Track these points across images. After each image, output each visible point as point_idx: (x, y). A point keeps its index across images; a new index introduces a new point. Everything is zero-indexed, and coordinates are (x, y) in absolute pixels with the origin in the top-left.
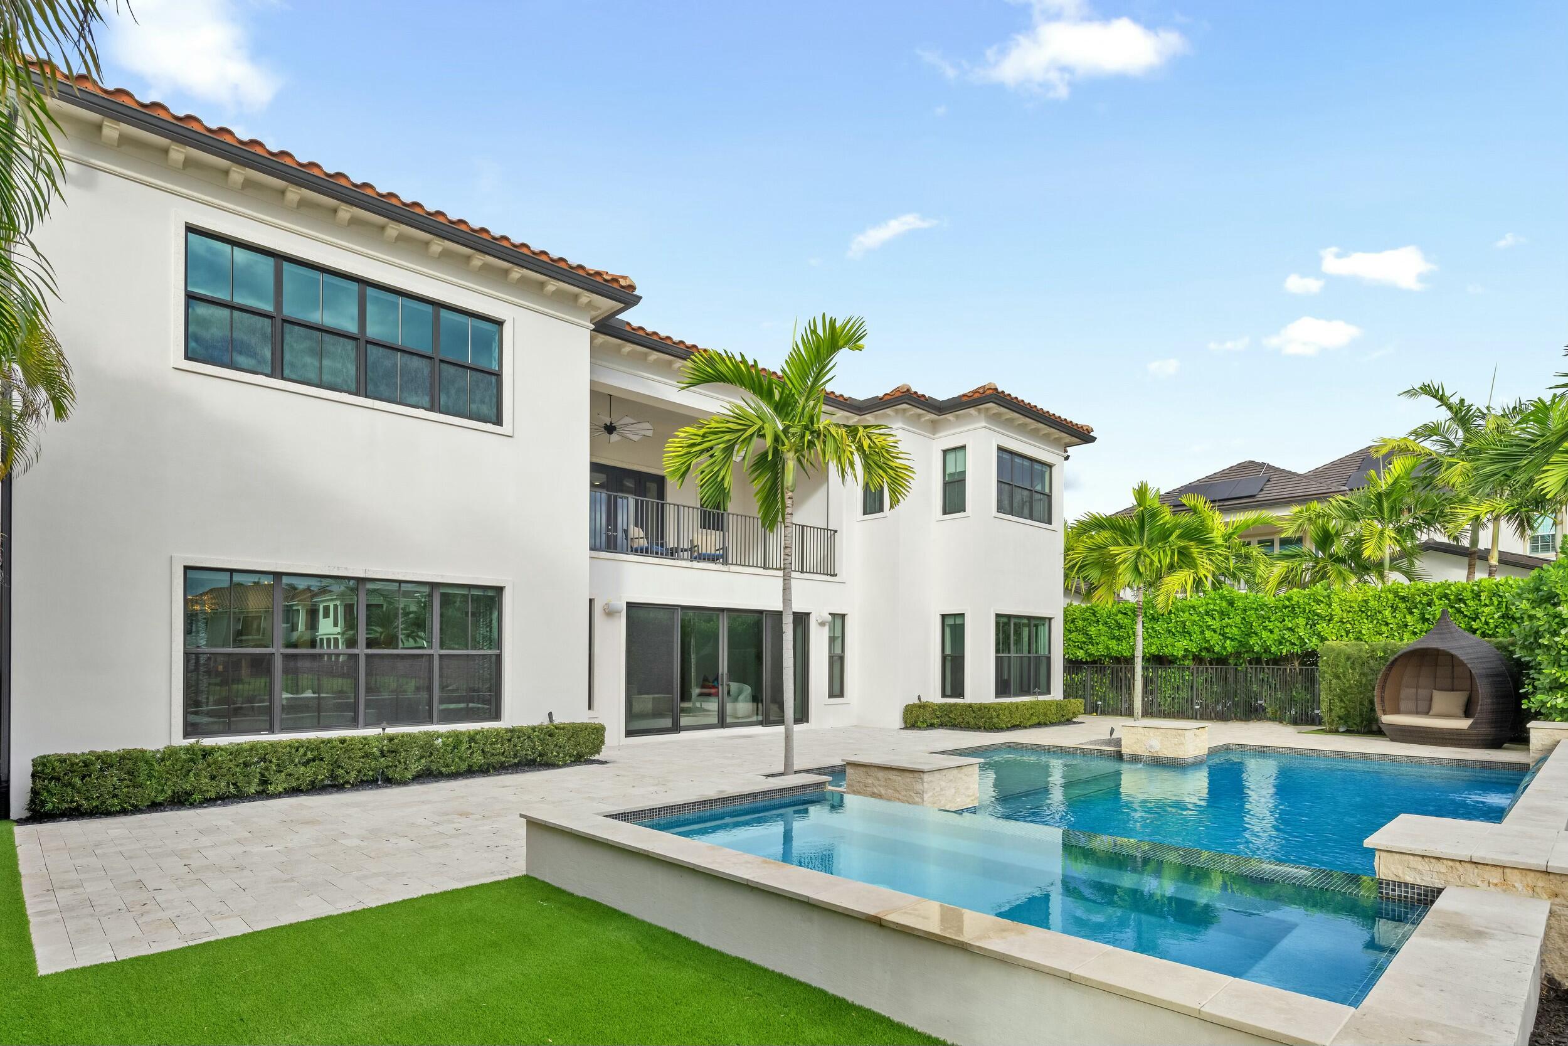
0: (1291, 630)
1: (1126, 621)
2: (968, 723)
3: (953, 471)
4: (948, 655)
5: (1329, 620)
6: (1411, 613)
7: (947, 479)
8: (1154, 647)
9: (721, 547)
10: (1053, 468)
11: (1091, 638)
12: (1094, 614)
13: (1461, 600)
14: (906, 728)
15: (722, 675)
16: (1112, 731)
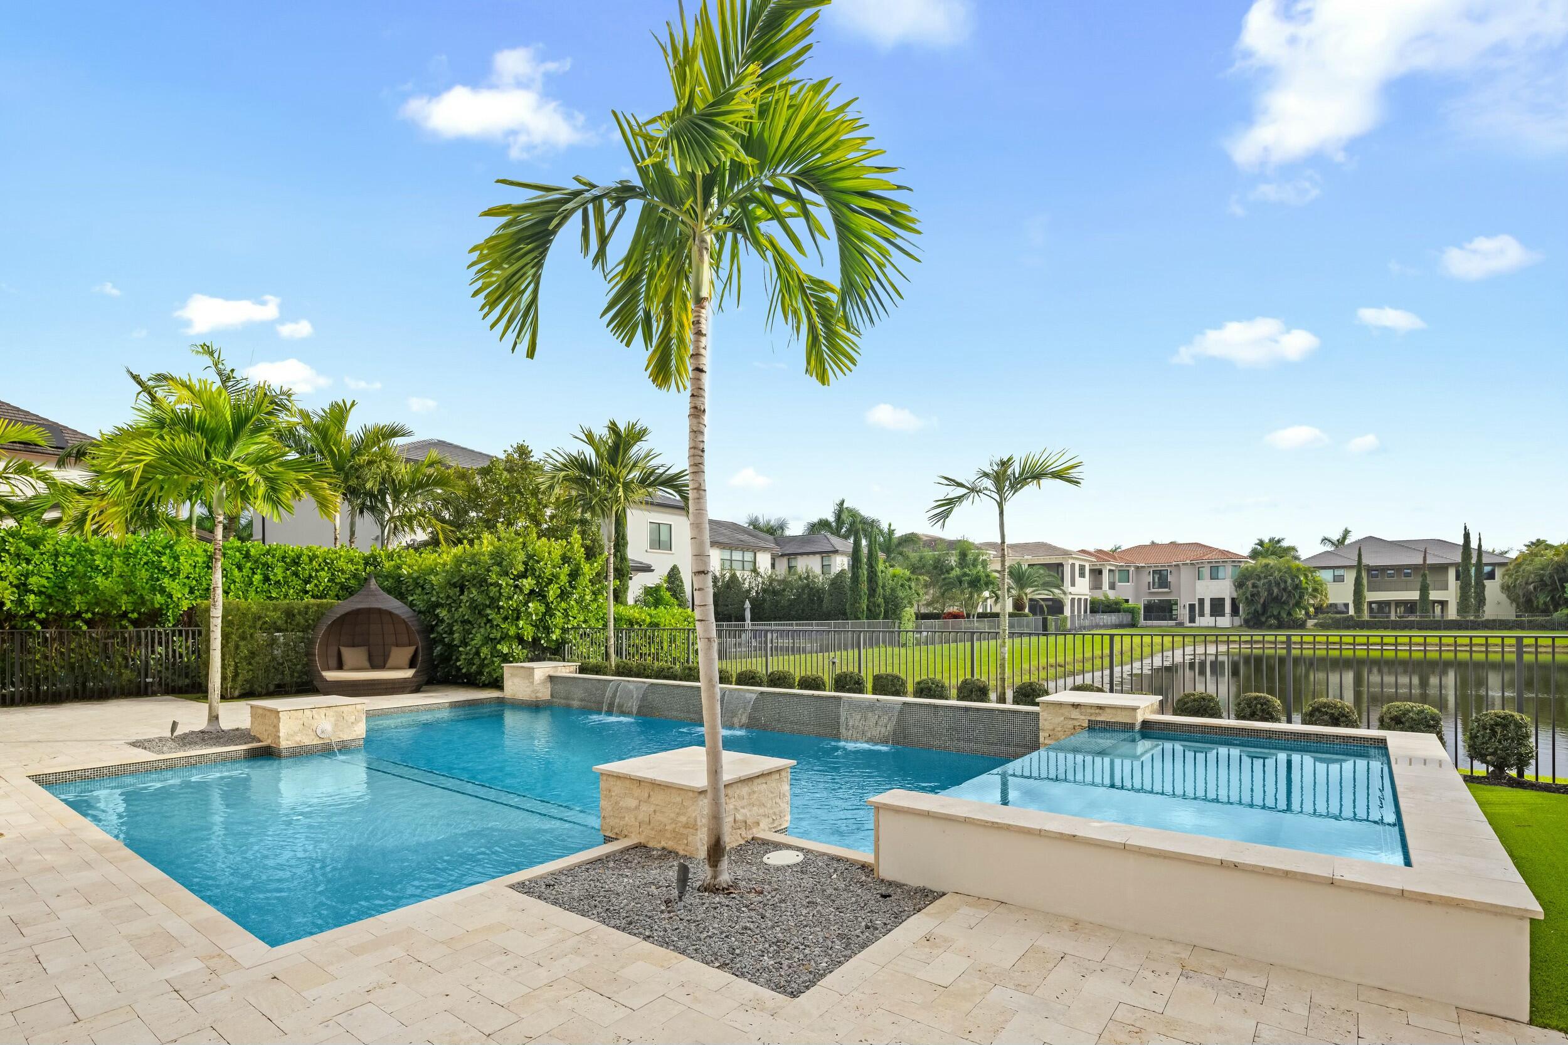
16: (174, 725)
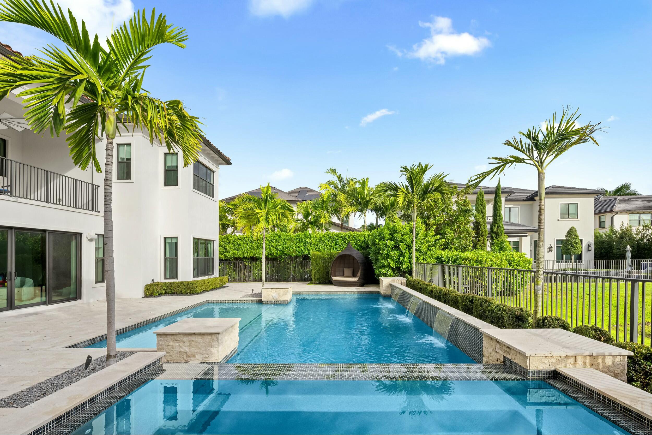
0: (299, 247)
1: (241, 243)
2: (181, 291)
3: (170, 165)
4: (168, 258)
5: (310, 244)
6: (333, 242)
7: (167, 168)
8: (252, 253)
9: (9, 184)
10: (215, 173)
11: (227, 250)
12: (227, 239)
13: (345, 239)
14: (146, 296)
15: (11, 273)
16: (253, 291)
